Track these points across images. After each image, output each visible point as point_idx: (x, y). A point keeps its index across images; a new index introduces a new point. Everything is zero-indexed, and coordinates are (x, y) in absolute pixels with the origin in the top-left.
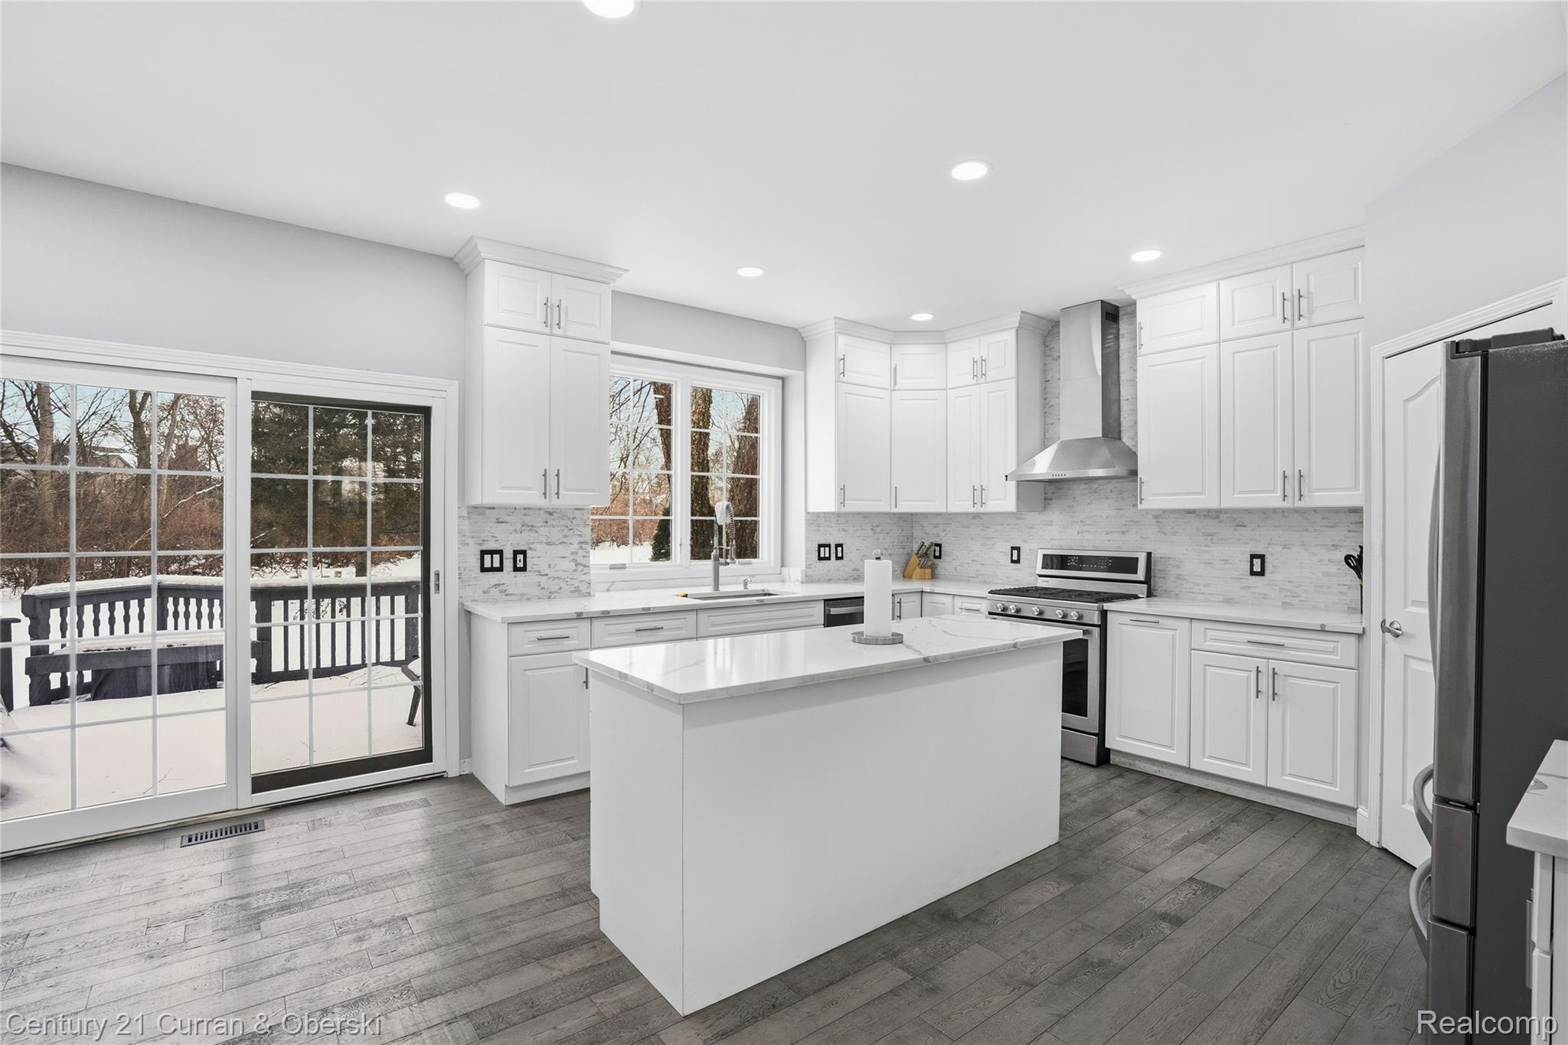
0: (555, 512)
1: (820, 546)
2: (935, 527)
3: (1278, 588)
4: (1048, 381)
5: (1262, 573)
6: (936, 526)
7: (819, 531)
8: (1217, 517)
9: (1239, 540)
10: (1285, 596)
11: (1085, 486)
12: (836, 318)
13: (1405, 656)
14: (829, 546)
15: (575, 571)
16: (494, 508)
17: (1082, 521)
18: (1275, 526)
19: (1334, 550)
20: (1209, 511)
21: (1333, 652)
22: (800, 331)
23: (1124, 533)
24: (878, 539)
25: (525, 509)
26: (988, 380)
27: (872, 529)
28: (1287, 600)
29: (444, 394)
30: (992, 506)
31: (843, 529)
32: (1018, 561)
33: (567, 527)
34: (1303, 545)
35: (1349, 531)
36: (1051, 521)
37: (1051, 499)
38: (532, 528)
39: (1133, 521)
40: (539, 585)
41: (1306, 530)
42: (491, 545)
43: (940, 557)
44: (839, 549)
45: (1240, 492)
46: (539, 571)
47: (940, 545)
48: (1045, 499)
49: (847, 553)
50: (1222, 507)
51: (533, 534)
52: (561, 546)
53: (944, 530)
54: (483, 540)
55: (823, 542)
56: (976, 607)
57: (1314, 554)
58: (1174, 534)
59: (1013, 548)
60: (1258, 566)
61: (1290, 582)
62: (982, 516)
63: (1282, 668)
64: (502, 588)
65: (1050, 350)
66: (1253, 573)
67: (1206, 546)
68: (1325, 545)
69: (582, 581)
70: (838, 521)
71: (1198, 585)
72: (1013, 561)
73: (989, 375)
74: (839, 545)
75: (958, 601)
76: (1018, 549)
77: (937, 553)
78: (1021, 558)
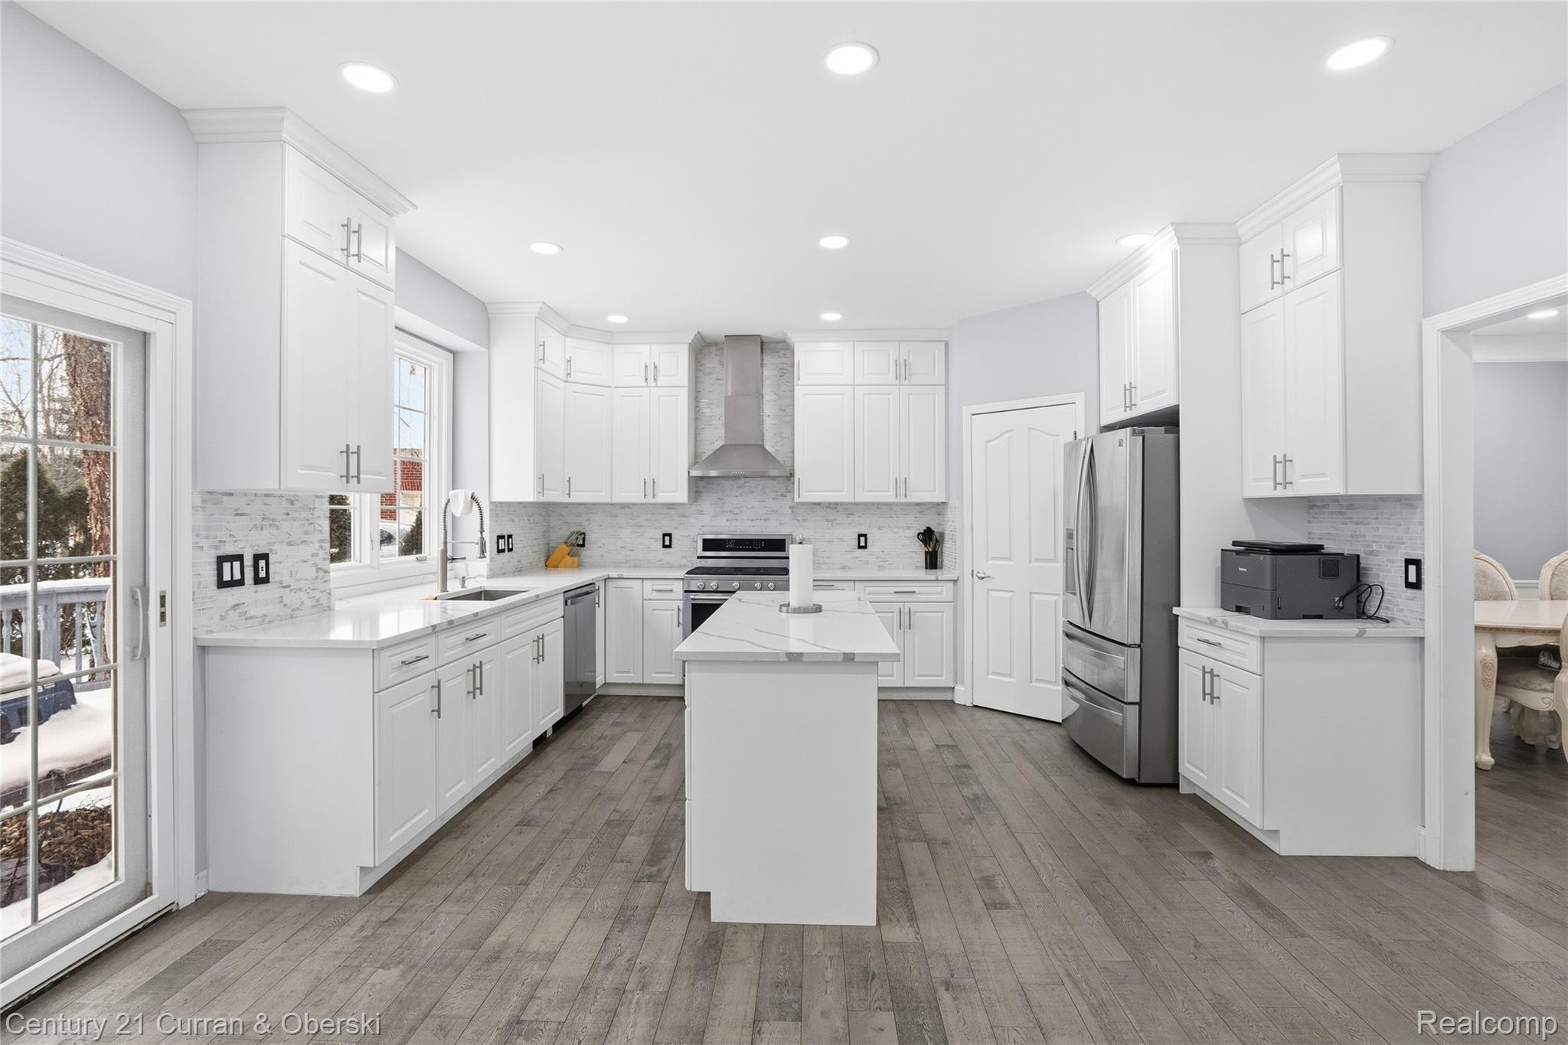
0: (297, 500)
1: (498, 537)
2: (577, 516)
3: (875, 557)
4: (700, 392)
5: (865, 547)
6: (579, 515)
7: (501, 521)
9: (849, 524)
10: (880, 561)
11: (733, 482)
12: (544, 303)
13: (988, 589)
14: (504, 537)
15: (316, 578)
16: (231, 494)
17: (730, 511)
18: (872, 515)
19: (907, 530)
20: (830, 504)
21: (941, 593)
22: (487, 305)
23: (764, 520)
24: (532, 529)
25: (266, 495)
26: (659, 384)
27: (533, 519)
28: (881, 564)
29: (170, 317)
30: (663, 497)
31: (512, 520)
32: (670, 546)
33: (308, 520)
34: (890, 527)
36: (702, 511)
37: (702, 492)
38: (274, 524)
39: (772, 511)
40: (281, 602)
41: (891, 517)
42: (230, 549)
43: (583, 545)
44: (510, 540)
45: (868, 491)
46: (281, 582)
47: (584, 534)
48: (692, 494)
49: (514, 545)
51: (274, 531)
52: (302, 547)
53: (588, 520)
54: (220, 542)
55: (501, 533)
56: (669, 587)
57: (896, 533)
58: (804, 521)
59: (665, 535)
60: (862, 542)
61: (882, 552)
62: (631, 507)
63: (914, 607)
64: (242, 609)
65: (702, 366)
66: (860, 547)
67: (829, 529)
68: (902, 527)
69: (322, 592)
70: (508, 510)
71: (823, 558)
72: (664, 546)
73: (661, 381)
74: (510, 536)
75: (648, 584)
76: (670, 535)
77: (581, 542)
78: (672, 543)
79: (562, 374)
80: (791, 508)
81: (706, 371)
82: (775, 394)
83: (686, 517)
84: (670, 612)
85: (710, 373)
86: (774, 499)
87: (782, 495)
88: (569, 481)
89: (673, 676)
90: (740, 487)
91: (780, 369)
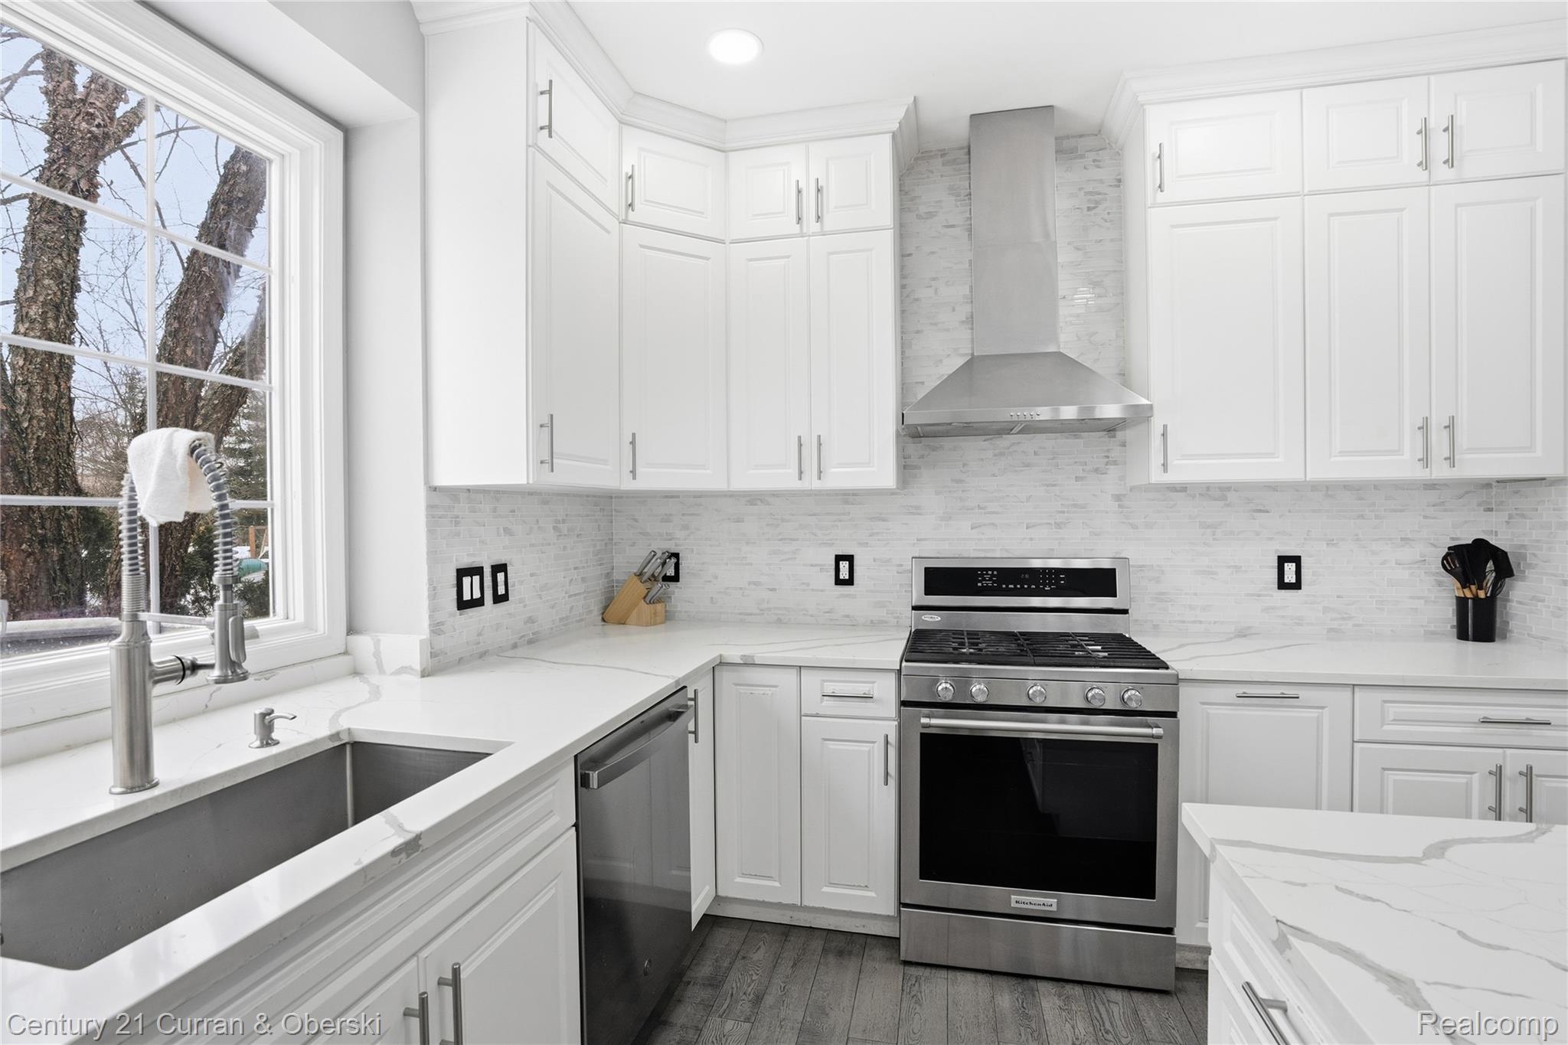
1: (462, 573)
2: (663, 521)
3: (1319, 608)
4: (910, 255)
5: (1296, 586)
6: (667, 519)
7: (458, 534)
8: (1224, 498)
9: (1258, 534)
10: (1331, 620)
14: (478, 571)
17: (980, 507)
18: (1314, 511)
19: (1403, 546)
23: (1059, 525)
24: (565, 548)
26: (827, 228)
27: (555, 528)
28: (1334, 626)
30: (838, 478)
31: (505, 529)
32: (850, 582)
34: (1358, 540)
35: (1425, 517)
36: (921, 508)
39: (1075, 505)
41: (1362, 517)
43: (675, 578)
44: (501, 576)
45: (1342, 453)
47: (676, 555)
48: (905, 467)
49: (513, 586)
50: (1308, 479)
53: (686, 527)
55: (466, 562)
56: (861, 689)
57: (1373, 553)
58: (1149, 527)
59: (839, 558)
60: (1289, 574)
61: (1338, 597)
62: (770, 500)
63: (1541, 763)
65: (912, 199)
66: (1282, 585)
67: (1205, 544)
68: (1390, 539)
70: (495, 510)
72: (839, 582)
73: (829, 223)
74: (500, 568)
75: (810, 679)
76: (850, 559)
77: (671, 572)
78: (855, 575)
79: (616, 204)
80: (1118, 498)
81: (923, 209)
82: (1077, 249)
83: (884, 520)
84: (865, 747)
85: (930, 215)
86: (1077, 479)
87: (1096, 470)
88: (633, 443)
89: (872, 894)
90: (1002, 454)
91: (1087, 193)
